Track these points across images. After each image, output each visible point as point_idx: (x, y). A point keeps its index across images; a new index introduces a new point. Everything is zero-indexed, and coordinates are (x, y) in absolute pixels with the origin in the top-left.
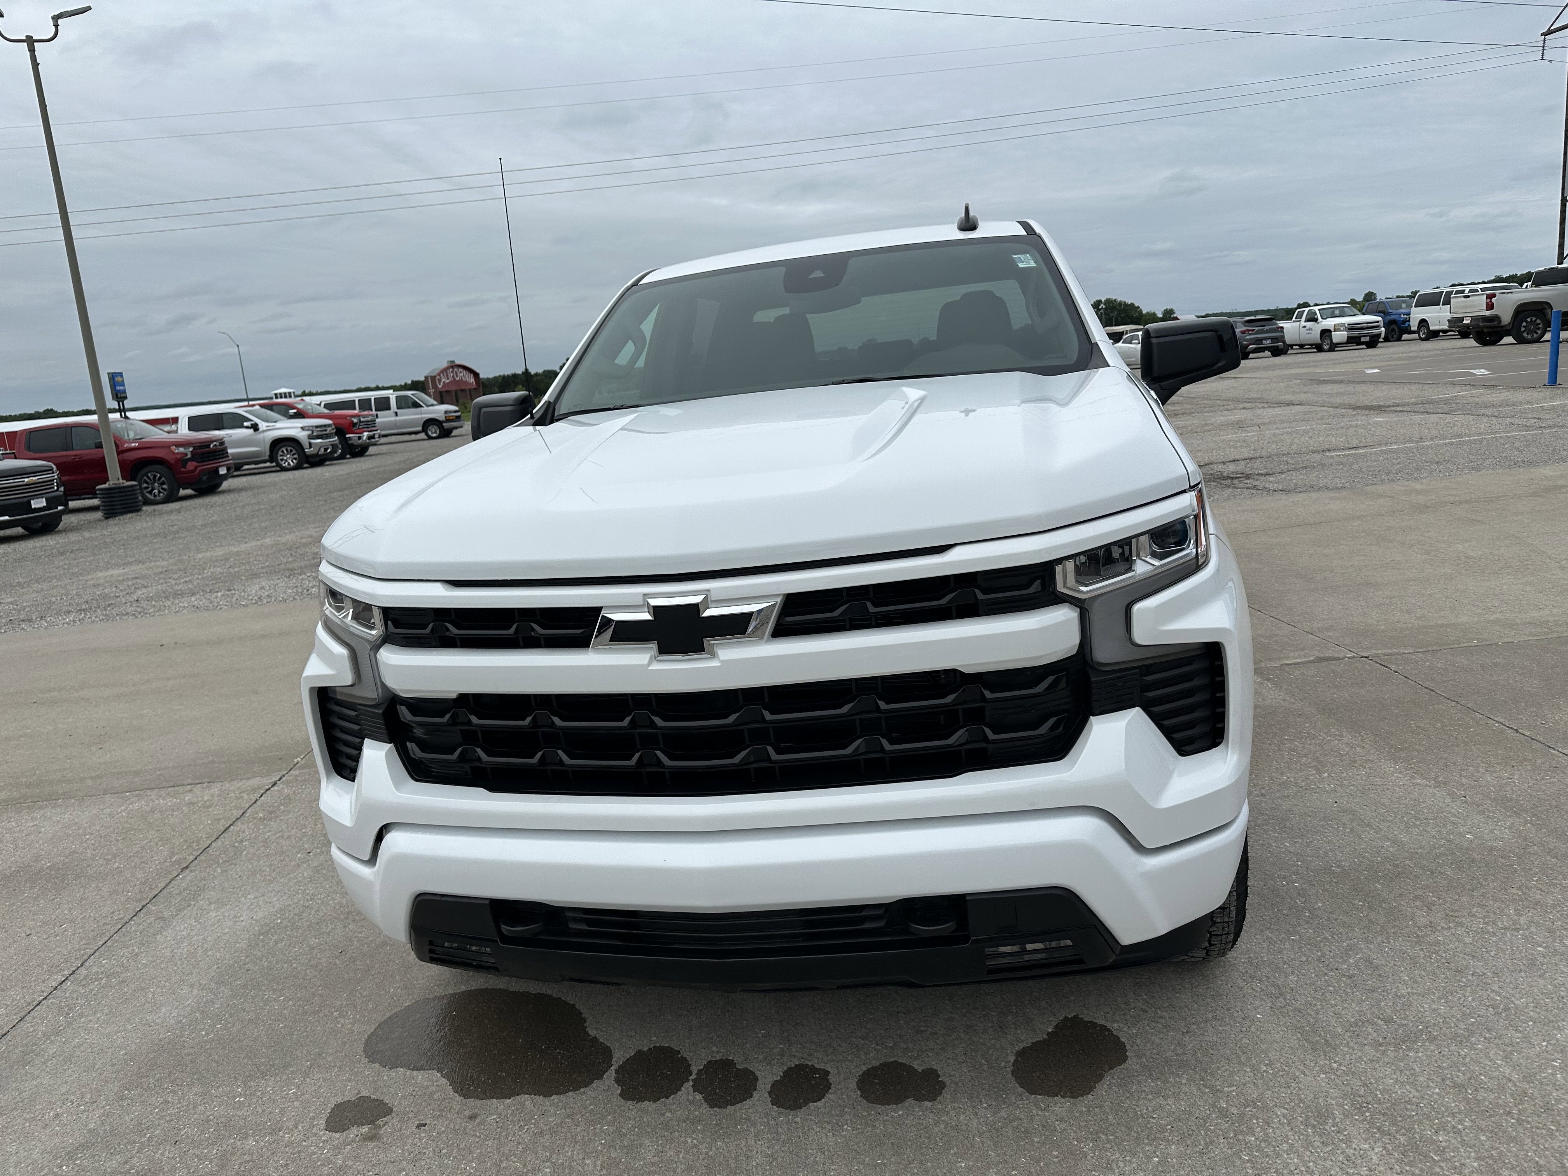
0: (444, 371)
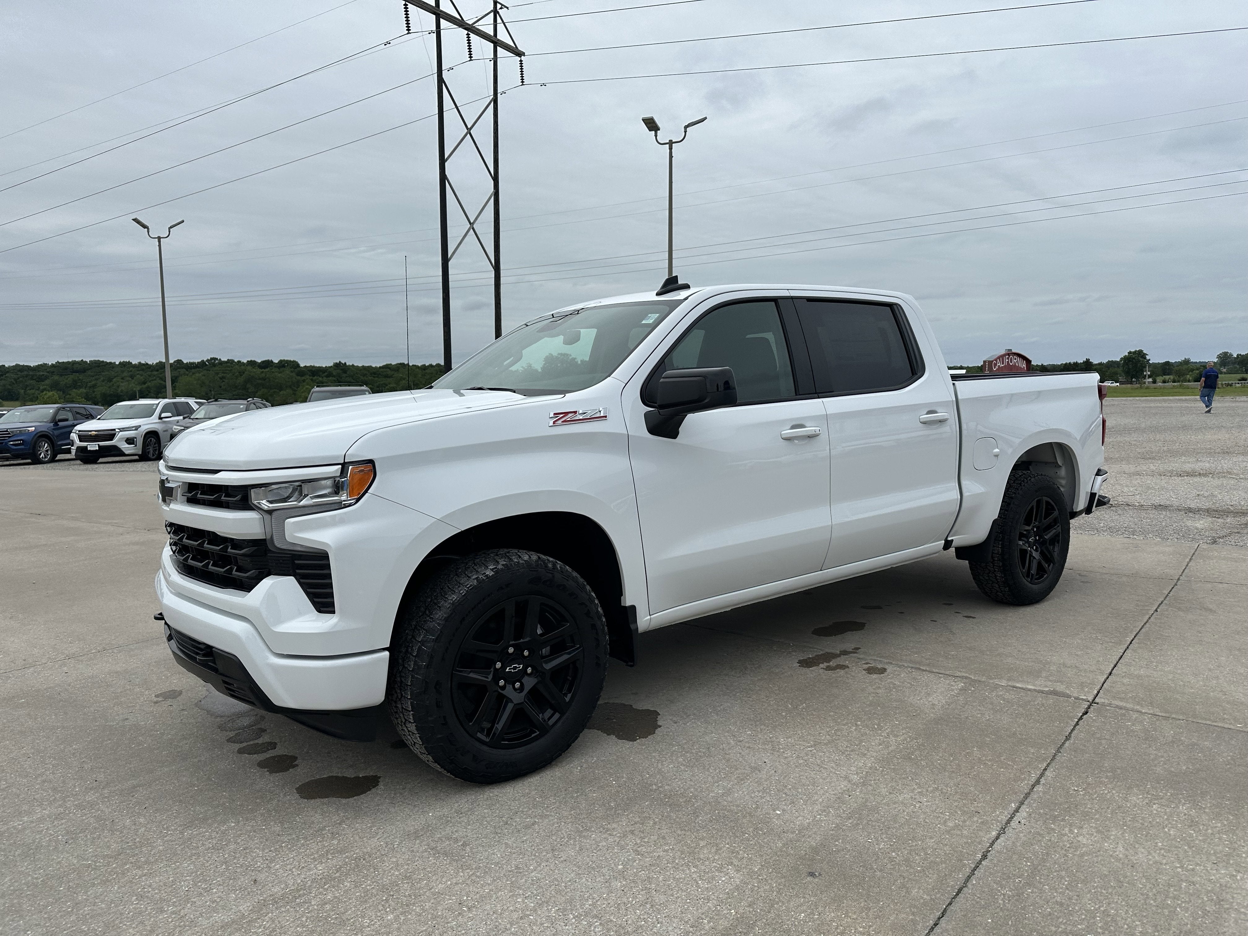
0: (1002, 357)
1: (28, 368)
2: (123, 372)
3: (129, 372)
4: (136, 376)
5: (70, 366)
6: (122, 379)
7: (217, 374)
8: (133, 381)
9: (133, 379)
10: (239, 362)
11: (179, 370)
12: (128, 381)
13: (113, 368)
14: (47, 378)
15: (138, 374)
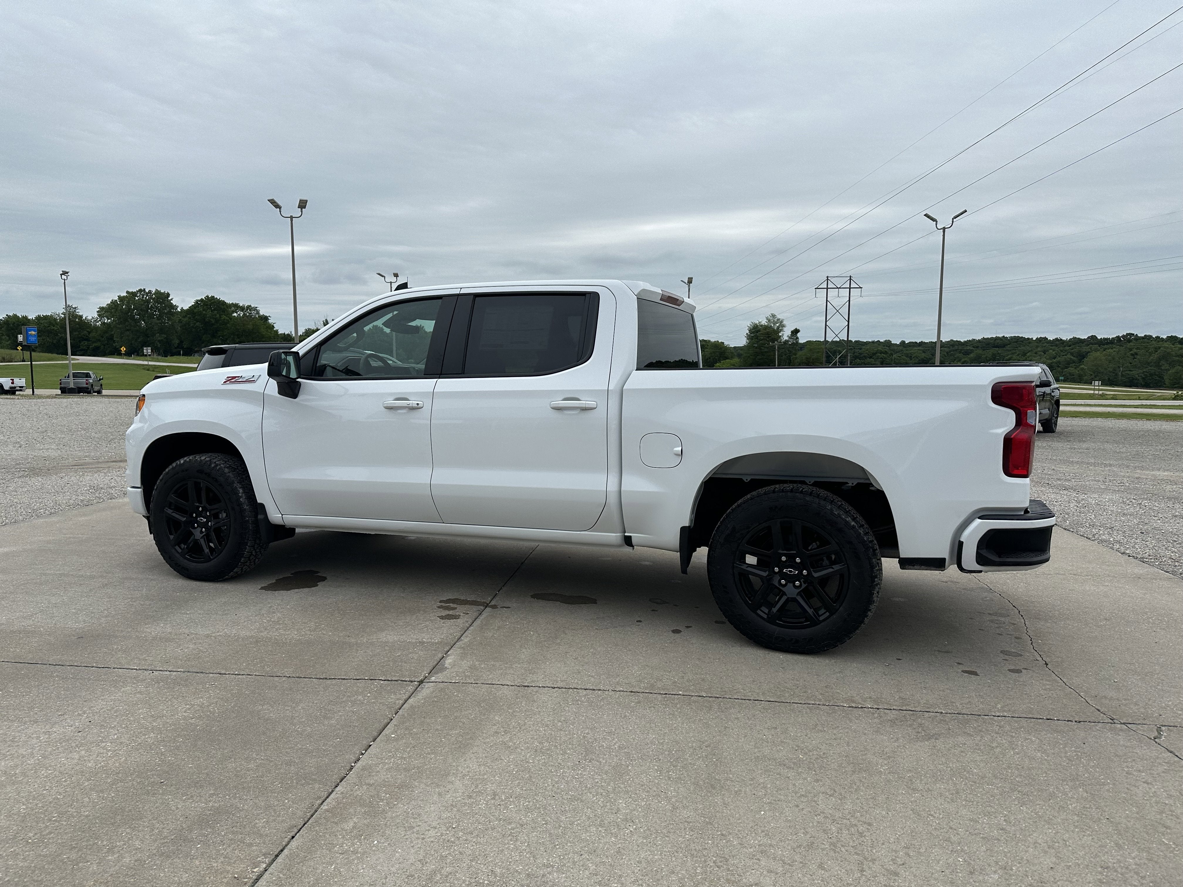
1: (959, 342)
2: (1037, 347)
3: (1043, 347)
4: (1048, 351)
5: (992, 341)
6: (1036, 353)
7: (1131, 350)
8: (1045, 355)
9: (1045, 354)
10: (1158, 337)
11: (1091, 346)
12: (1040, 355)
13: (1030, 343)
14: (972, 351)
15: (1051, 349)
